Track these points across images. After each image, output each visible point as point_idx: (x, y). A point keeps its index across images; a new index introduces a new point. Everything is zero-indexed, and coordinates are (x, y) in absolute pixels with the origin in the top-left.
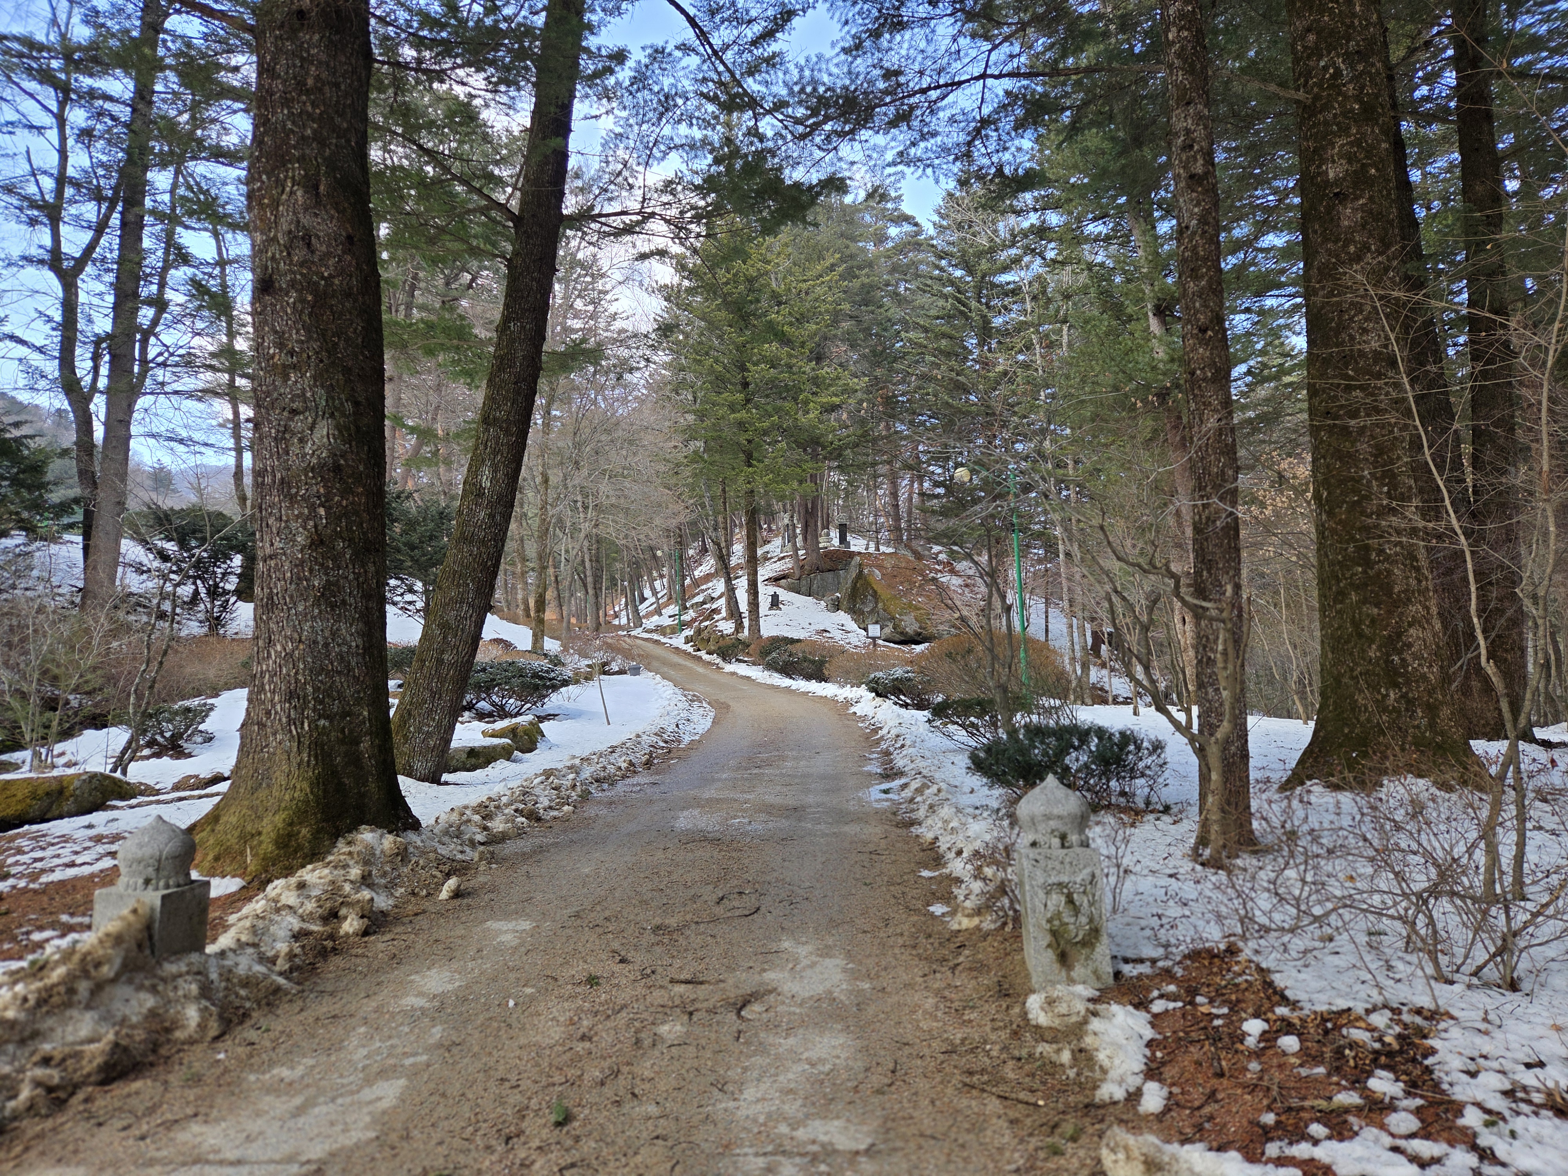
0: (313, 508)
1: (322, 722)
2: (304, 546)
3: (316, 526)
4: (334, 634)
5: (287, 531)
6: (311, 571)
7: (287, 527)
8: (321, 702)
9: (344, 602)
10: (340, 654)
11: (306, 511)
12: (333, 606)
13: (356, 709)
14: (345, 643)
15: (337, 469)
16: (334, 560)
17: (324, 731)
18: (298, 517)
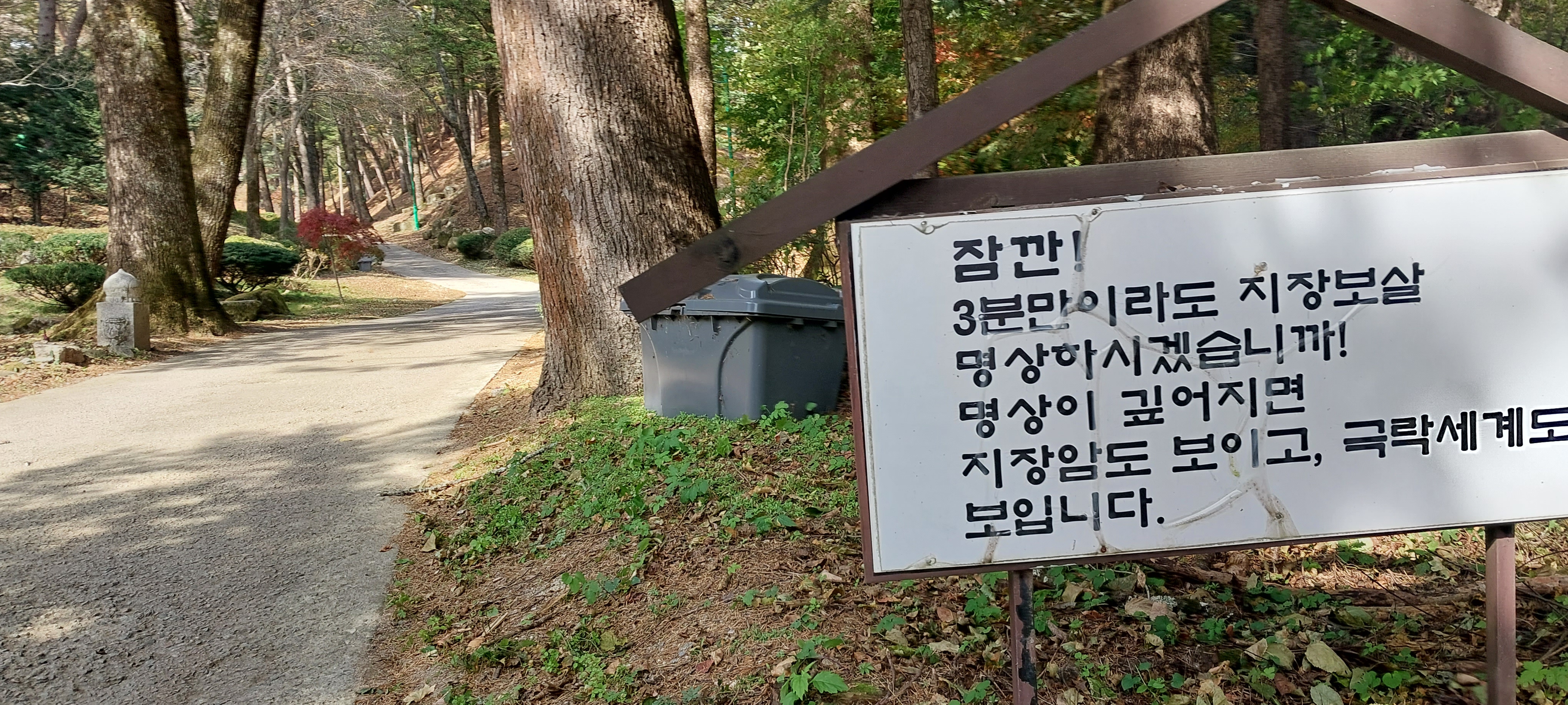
0: (144, 109)
1: (165, 243)
2: (141, 134)
3: (147, 120)
4: (166, 189)
5: (128, 124)
6: (147, 149)
7: (128, 121)
8: (163, 231)
9: (170, 170)
10: (170, 202)
11: (140, 110)
12: (163, 172)
13: (184, 236)
14: (173, 195)
15: (157, 83)
16: (161, 142)
17: (166, 249)
18: (134, 114)
